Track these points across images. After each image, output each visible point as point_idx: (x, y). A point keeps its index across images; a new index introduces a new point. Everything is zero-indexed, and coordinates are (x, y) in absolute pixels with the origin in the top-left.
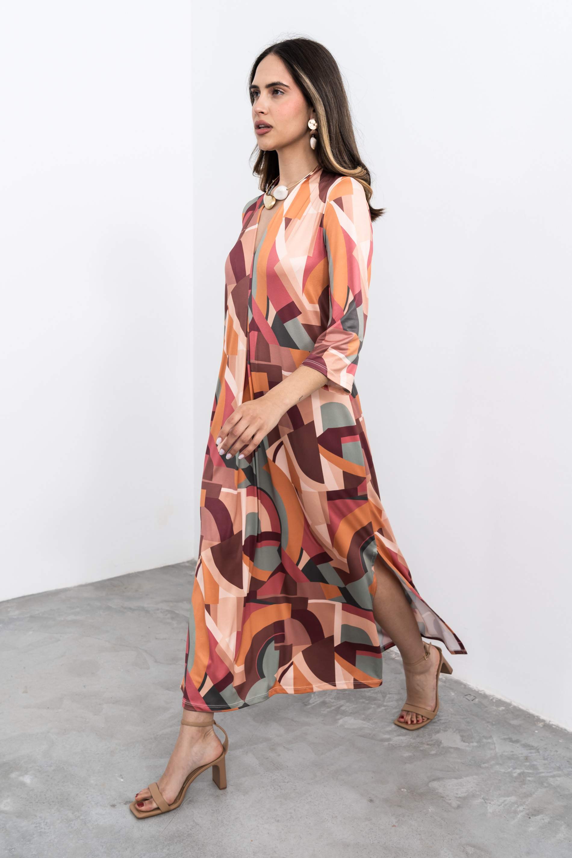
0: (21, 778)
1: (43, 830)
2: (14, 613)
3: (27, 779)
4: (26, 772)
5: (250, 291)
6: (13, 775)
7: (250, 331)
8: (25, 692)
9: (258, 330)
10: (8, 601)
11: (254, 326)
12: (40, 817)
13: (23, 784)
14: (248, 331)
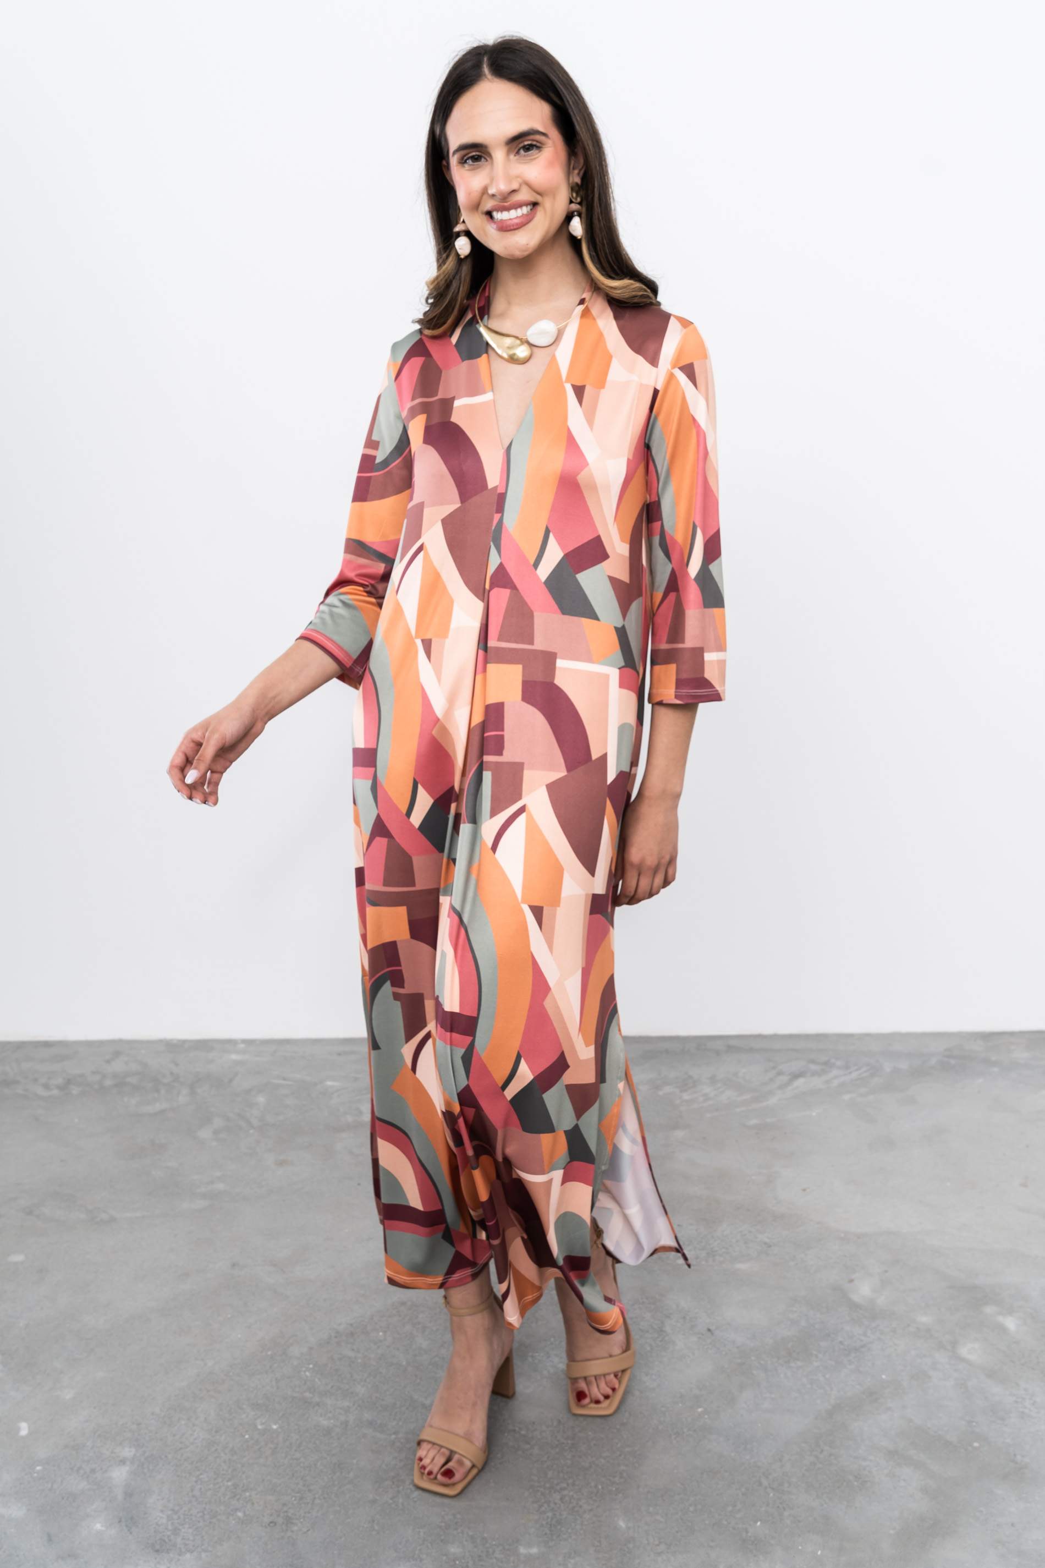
0: (1000, 1319)
1: (1027, 1411)
2: (1021, 1055)
3: (1011, 1323)
4: (1010, 1311)
5: (497, 517)
6: (989, 1310)
7: (491, 588)
8: (1024, 1185)
9: (513, 587)
10: (1012, 1034)
11: (502, 578)
12: (1025, 1390)
13: (1003, 1329)
14: (487, 587)
